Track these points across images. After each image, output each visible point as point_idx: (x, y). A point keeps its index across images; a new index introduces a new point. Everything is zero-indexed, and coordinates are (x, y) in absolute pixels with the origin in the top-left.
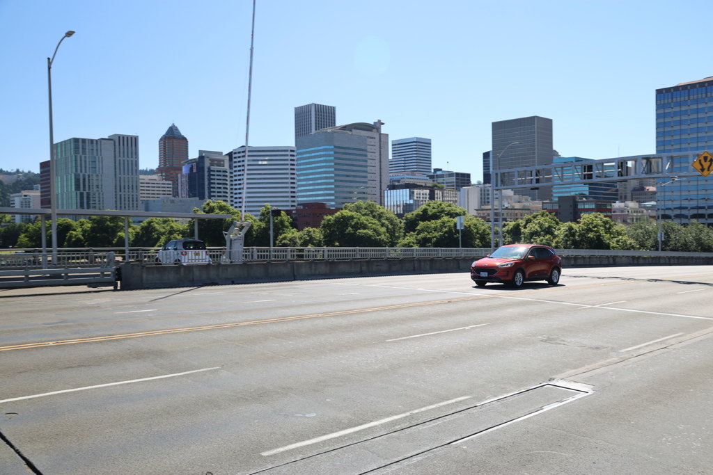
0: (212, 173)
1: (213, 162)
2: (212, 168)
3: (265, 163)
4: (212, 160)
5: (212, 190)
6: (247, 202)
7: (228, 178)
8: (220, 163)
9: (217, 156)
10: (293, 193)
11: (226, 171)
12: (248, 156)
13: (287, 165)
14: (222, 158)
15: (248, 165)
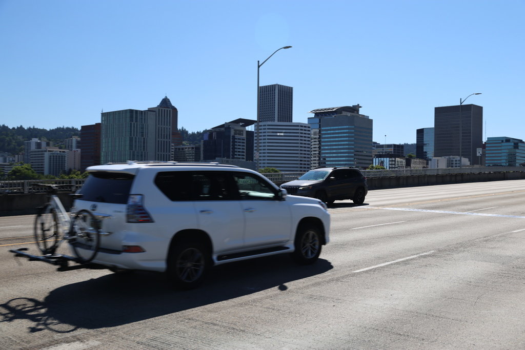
0: (236, 140)
1: (237, 132)
3: (282, 134)
4: (236, 130)
5: (236, 153)
6: (268, 163)
7: (245, 145)
8: (240, 133)
9: (238, 127)
10: (301, 157)
11: (244, 140)
12: (268, 129)
13: (298, 136)
14: (242, 128)
15: (268, 136)
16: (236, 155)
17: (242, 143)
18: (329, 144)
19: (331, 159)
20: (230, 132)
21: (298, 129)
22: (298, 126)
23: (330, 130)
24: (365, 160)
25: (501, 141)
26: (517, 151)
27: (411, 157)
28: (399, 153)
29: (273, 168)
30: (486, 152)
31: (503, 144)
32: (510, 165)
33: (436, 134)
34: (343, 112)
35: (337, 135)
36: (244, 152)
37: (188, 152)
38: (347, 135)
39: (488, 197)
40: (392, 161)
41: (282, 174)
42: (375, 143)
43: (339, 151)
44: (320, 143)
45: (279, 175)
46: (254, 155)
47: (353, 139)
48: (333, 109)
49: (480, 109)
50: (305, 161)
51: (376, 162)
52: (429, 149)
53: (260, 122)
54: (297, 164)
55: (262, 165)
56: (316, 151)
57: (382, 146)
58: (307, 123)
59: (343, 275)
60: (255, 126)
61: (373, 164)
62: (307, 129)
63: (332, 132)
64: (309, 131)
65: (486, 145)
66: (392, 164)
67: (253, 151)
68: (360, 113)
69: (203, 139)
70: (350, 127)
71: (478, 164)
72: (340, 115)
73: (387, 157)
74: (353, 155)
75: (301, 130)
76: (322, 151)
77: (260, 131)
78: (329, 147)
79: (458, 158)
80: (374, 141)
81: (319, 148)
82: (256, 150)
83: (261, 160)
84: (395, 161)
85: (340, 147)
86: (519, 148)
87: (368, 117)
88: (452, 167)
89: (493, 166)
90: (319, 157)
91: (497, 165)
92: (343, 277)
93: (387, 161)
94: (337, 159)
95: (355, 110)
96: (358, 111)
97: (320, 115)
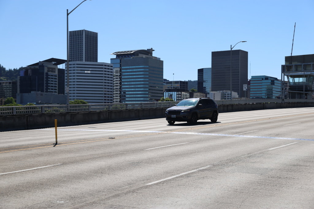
0: (49, 77)
1: (50, 69)
2: (50, 73)
3: (89, 72)
4: (49, 68)
5: (49, 88)
6: (77, 96)
7: (57, 80)
8: (53, 70)
9: (51, 66)
10: (106, 91)
11: (56, 76)
12: (77, 67)
13: (103, 74)
14: (54, 67)
15: (77, 73)
16: (49, 89)
17: (55, 79)
18: (128, 80)
19: (130, 93)
20: (43, 69)
21: (103, 68)
22: (102, 65)
23: (129, 69)
24: (157, 93)
25: (261, 79)
26: (274, 86)
27: (193, 91)
28: (184, 88)
29: (82, 100)
30: (251, 87)
31: (263, 81)
32: (268, 98)
33: (212, 73)
34: (140, 54)
35: (135, 73)
36: (56, 87)
37: (5, 86)
38: (143, 73)
39: (251, 123)
40: (179, 94)
41: (89, 106)
42: (165, 80)
43: (137, 86)
44: (121, 80)
45: (86, 106)
46: (65, 90)
47: (148, 76)
48: (131, 51)
49: (246, 54)
50: (109, 94)
51: (166, 95)
52: (208, 85)
53: (70, 61)
54: (102, 97)
55: (72, 98)
56: (117, 86)
57: (171, 82)
58: (110, 62)
59: (138, 187)
60: (66, 65)
61: (164, 97)
62: (110, 68)
64: (111, 69)
65: (251, 82)
66: (178, 97)
67: (64, 86)
68: (153, 56)
69: (19, 75)
70: (145, 66)
71: (245, 97)
72: (136, 57)
73: (174, 92)
74: (148, 89)
75: (105, 68)
76: (122, 87)
77: (70, 69)
78: (129, 83)
79: (229, 92)
80: (164, 78)
81: (120, 83)
82: (66, 85)
83: (71, 93)
84: (181, 94)
85: (137, 83)
86: (275, 84)
87: (160, 58)
88: (225, 99)
89: (256, 98)
90: (120, 91)
91: (259, 98)
92: (138, 189)
93: (175, 94)
94: (135, 93)
95: (149, 53)
96: (151, 54)
97: (120, 57)
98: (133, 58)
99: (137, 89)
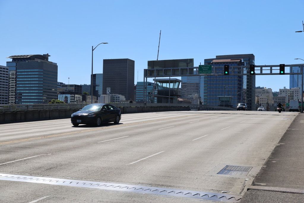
10: (0, 93)
18: (23, 82)
19: (25, 94)
23: (25, 72)
24: (52, 95)
27: (86, 94)
30: (137, 92)
33: (103, 78)
34: (35, 59)
35: (30, 76)
42: (60, 83)
43: (31, 88)
44: (16, 82)
47: (42, 79)
48: (28, 56)
49: (133, 62)
50: (4, 95)
56: (13, 88)
58: (6, 66)
61: (58, 98)
62: (6, 70)
63: (25, 73)
64: (8, 72)
66: (72, 99)
70: (40, 70)
72: (32, 61)
73: (68, 94)
75: (1, 71)
76: (17, 88)
78: (23, 85)
79: (118, 95)
81: (16, 85)
84: (74, 97)
85: (32, 85)
87: (56, 64)
88: (114, 101)
90: (16, 93)
93: (69, 96)
94: (29, 94)
95: (45, 58)
96: (47, 59)
97: (17, 60)
98: (29, 62)
99: (31, 91)
